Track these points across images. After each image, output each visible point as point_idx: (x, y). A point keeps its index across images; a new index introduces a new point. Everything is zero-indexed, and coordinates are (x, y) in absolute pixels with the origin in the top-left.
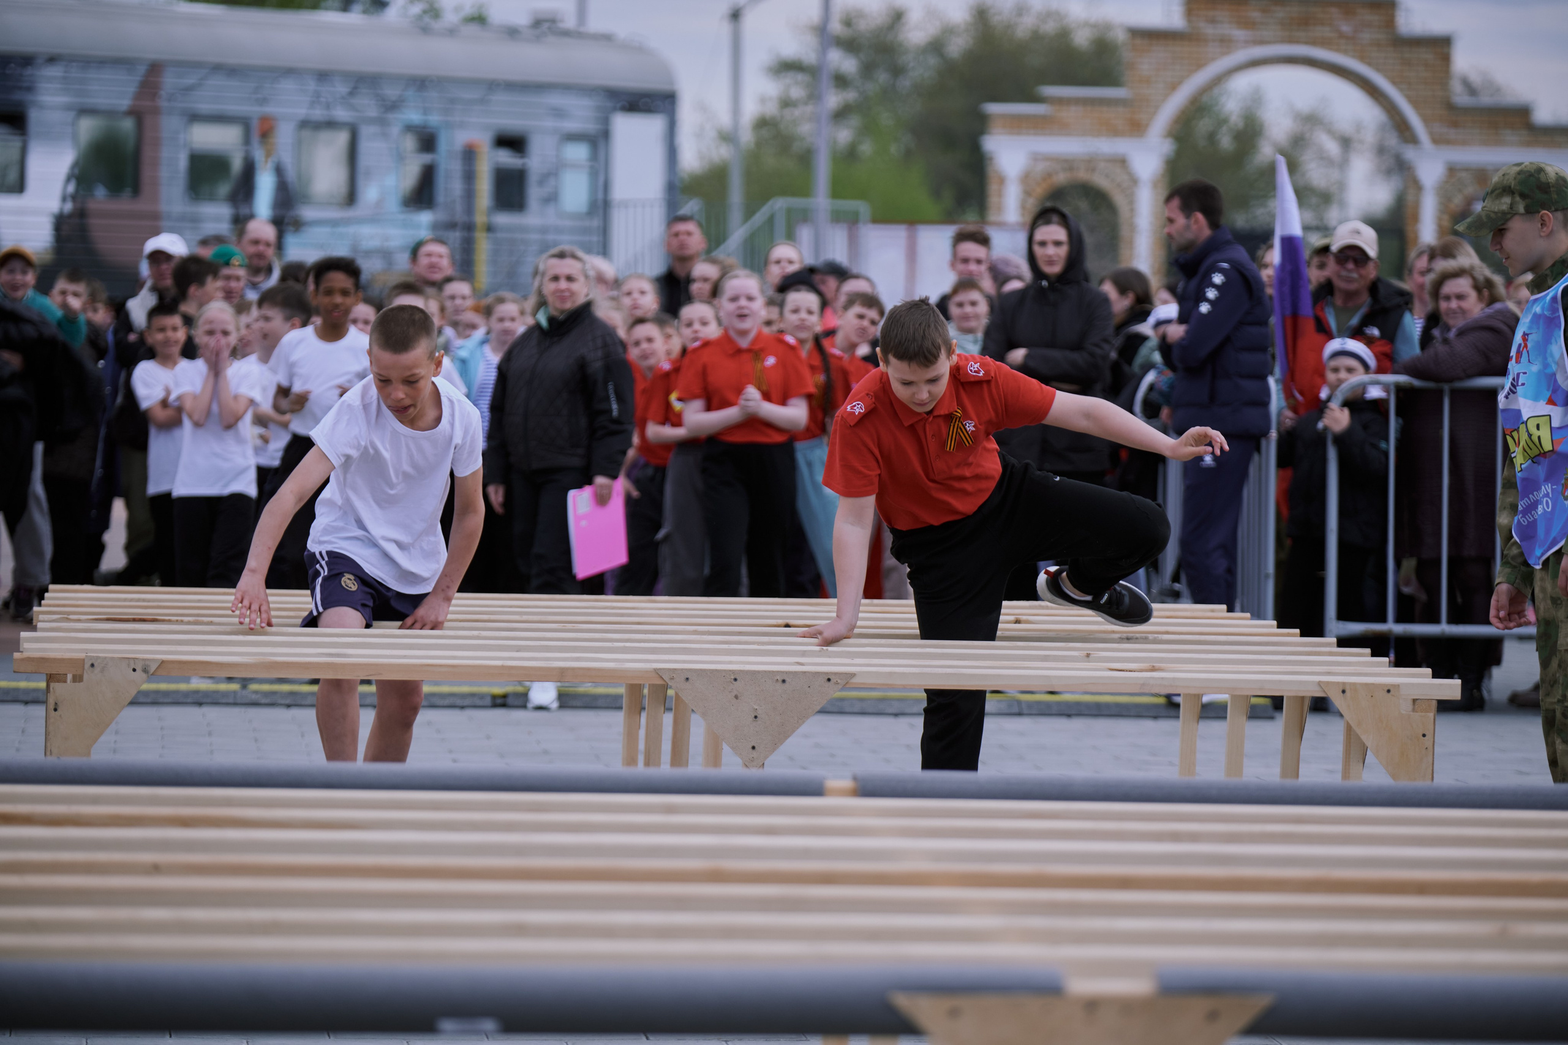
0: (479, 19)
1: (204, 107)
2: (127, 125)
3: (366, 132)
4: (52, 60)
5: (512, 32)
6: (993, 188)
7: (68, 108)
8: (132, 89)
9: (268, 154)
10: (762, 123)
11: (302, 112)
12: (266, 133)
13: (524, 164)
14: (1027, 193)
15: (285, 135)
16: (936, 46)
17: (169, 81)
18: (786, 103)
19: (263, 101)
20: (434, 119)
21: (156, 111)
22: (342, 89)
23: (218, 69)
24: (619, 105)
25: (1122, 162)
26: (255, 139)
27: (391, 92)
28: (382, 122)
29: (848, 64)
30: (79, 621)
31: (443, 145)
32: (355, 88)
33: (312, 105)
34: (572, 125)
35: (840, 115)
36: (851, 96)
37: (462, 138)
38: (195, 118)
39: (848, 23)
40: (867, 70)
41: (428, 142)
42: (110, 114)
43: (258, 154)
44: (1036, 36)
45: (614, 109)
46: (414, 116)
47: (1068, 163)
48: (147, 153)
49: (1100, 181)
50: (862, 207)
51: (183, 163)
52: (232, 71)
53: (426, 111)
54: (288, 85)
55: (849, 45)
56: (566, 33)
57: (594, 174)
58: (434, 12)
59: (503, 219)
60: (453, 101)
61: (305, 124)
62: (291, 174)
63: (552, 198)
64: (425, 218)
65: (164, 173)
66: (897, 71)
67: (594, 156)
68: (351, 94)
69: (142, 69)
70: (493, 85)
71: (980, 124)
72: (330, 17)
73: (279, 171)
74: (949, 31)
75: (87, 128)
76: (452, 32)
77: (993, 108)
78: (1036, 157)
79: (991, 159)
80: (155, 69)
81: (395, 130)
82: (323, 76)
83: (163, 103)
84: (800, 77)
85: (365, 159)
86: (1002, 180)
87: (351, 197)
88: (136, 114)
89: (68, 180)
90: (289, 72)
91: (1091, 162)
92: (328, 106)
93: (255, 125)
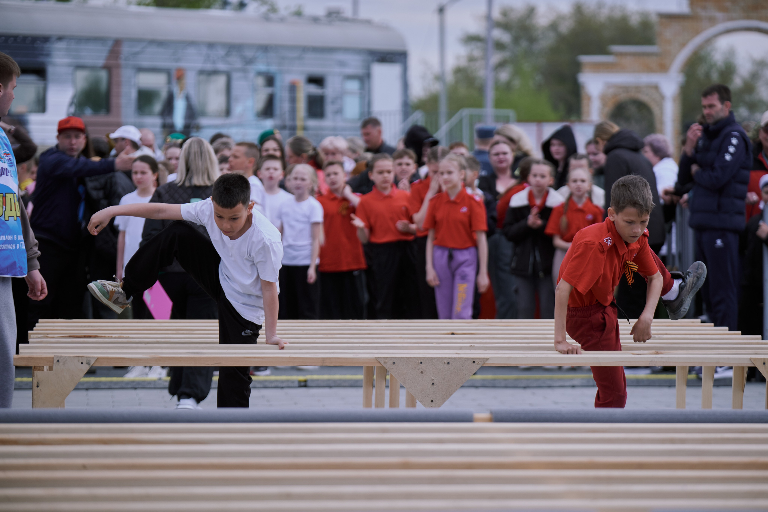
0: (298, 14)
1: (145, 64)
2: (103, 75)
3: (236, 76)
4: (60, 38)
5: (315, 20)
6: (584, 102)
7: (69, 65)
8: (105, 54)
9: (182, 89)
10: (458, 71)
11: (200, 65)
12: (180, 77)
13: (323, 93)
14: (604, 105)
15: (190, 79)
16: (554, 26)
17: (126, 49)
18: (471, 59)
19: (178, 60)
20: (273, 69)
21: (118, 66)
22: (221, 52)
23: (152, 42)
24: (375, 59)
25: (656, 88)
26: (174, 81)
27: (249, 54)
28: (244, 71)
29: (506, 38)
30: (53, 337)
31: (278, 82)
32: (229, 52)
33: (205, 61)
34: (350, 71)
35: (501, 65)
36: (506, 55)
37: (289, 78)
38: (140, 70)
39: (505, 13)
40: (516, 40)
41: (270, 81)
42: (92, 68)
43: (176, 89)
44: (611, 19)
45: (373, 61)
46: (262, 67)
47: (625, 88)
48: (114, 90)
49: (644, 98)
50: (511, 113)
51: (134, 94)
52: (160, 44)
53: (268, 64)
54: (191, 51)
55: (505, 26)
56: (346, 20)
57: (362, 97)
58: (273, 9)
59: (313, 123)
60: (283, 58)
61: (201, 72)
63: (339, 111)
64: (269, 122)
65: (124, 101)
66: (532, 40)
67: (362, 88)
68: (227, 55)
69: (110, 43)
70: (305, 49)
71: (577, 67)
72: (215, 13)
73: (188, 99)
75: (82, 77)
76: (282, 20)
77: (585, 59)
78: (609, 86)
79: (583, 87)
80: (118, 43)
81: (251, 75)
82: (211, 45)
83: (122, 62)
84: (479, 44)
85: (235, 92)
86: (589, 98)
87: (228, 112)
88: (108, 68)
89: (71, 104)
90: (192, 43)
91: (638, 88)
92: (214, 62)
93: (174, 74)
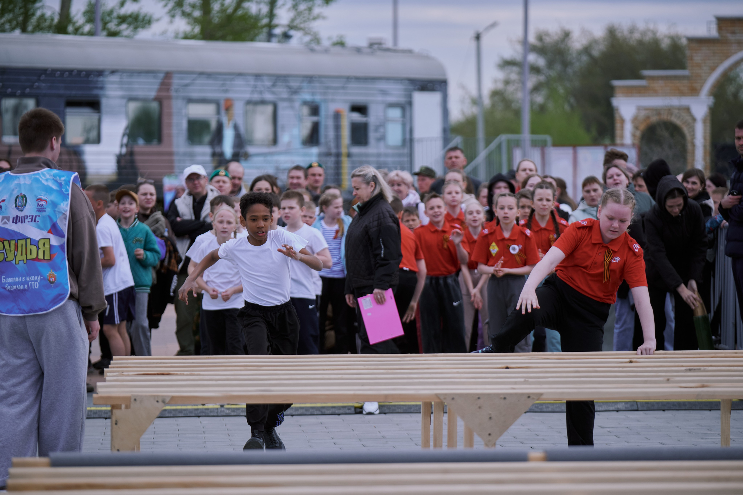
0: (341, 44)
1: (195, 95)
2: (155, 105)
3: (281, 105)
4: (113, 72)
5: (358, 50)
6: (618, 125)
7: (123, 97)
8: (156, 87)
9: (230, 119)
10: (495, 94)
11: (247, 96)
12: (228, 109)
13: (367, 120)
14: (636, 128)
15: (238, 109)
16: (587, 50)
17: (176, 81)
18: (507, 82)
19: (226, 91)
20: (318, 98)
21: (169, 98)
22: (268, 83)
23: (201, 74)
24: (416, 87)
25: (688, 109)
26: (223, 111)
27: (294, 84)
28: (290, 100)
29: (541, 62)
31: (323, 111)
32: (275, 83)
33: (253, 92)
34: (392, 99)
35: (536, 89)
36: (542, 78)
37: (333, 107)
38: (191, 101)
39: (540, 38)
40: (550, 64)
41: (315, 110)
42: (145, 100)
43: (225, 119)
44: (640, 42)
45: (415, 90)
46: (308, 97)
47: (657, 111)
48: (165, 120)
49: (675, 120)
50: (548, 138)
51: (184, 125)
52: (209, 75)
53: (313, 94)
54: (239, 82)
55: (541, 51)
56: (388, 50)
57: (404, 125)
58: (317, 40)
59: (356, 150)
60: (328, 88)
61: (249, 102)
62: (242, 130)
63: (382, 138)
64: (315, 150)
65: (175, 131)
66: (566, 64)
67: (404, 115)
68: (274, 85)
69: (161, 75)
70: (348, 79)
71: (611, 91)
72: (261, 45)
73: (236, 128)
74: (595, 42)
75: (133, 107)
76: (326, 51)
77: (616, 83)
78: (640, 109)
79: (617, 110)
80: (168, 75)
81: (297, 104)
82: (258, 76)
83: (173, 94)
84: (515, 69)
85: (281, 121)
86: (623, 121)
87: (275, 141)
88: (159, 100)
89: (124, 135)
90: (240, 75)
91: (670, 110)
92: (261, 92)
93: (222, 103)
